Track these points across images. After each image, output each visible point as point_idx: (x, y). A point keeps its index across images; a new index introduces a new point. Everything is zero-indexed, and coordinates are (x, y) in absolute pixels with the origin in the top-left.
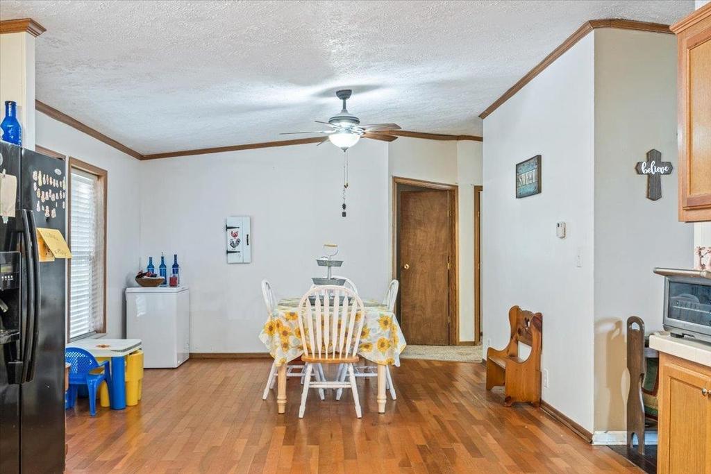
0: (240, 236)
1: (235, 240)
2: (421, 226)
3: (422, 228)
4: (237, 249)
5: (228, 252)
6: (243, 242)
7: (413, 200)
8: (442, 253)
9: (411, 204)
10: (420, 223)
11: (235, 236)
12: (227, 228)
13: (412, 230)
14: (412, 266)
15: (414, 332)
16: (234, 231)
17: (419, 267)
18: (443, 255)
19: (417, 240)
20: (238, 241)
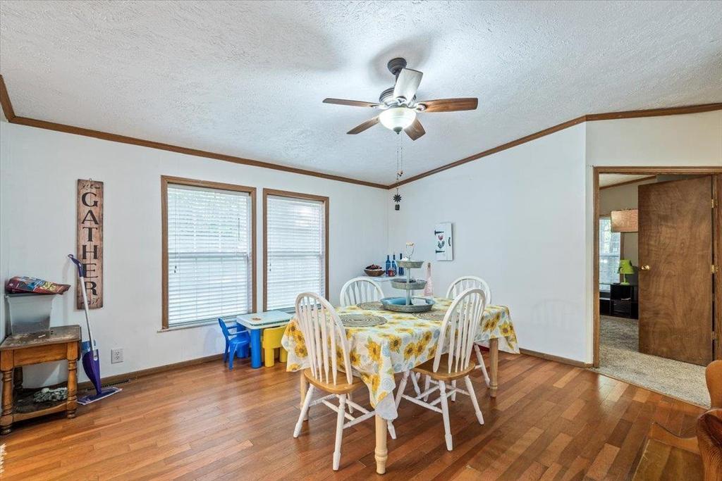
0: (445, 239)
1: (441, 242)
2: (667, 222)
3: (669, 224)
4: (443, 249)
5: (437, 252)
6: (446, 243)
7: (656, 193)
8: (700, 253)
9: (653, 198)
10: (665, 218)
11: (441, 239)
12: (436, 233)
13: (653, 227)
14: (653, 267)
15: (657, 342)
16: (440, 234)
17: (664, 269)
18: (703, 256)
19: (662, 239)
20: (443, 243)
